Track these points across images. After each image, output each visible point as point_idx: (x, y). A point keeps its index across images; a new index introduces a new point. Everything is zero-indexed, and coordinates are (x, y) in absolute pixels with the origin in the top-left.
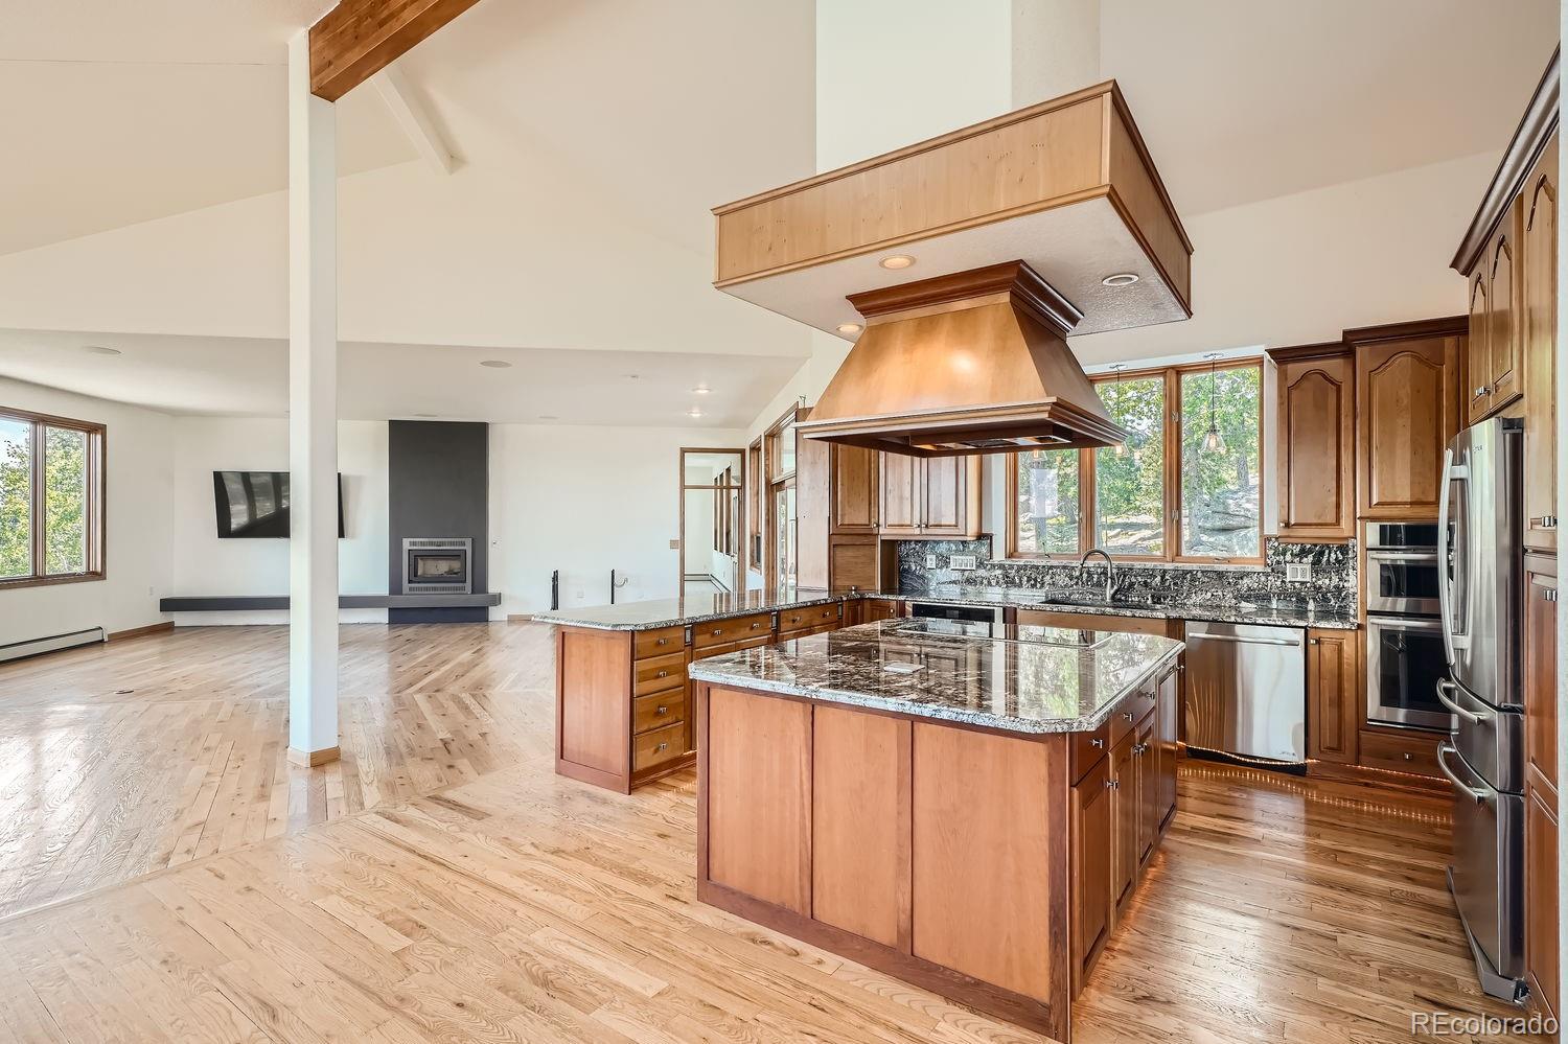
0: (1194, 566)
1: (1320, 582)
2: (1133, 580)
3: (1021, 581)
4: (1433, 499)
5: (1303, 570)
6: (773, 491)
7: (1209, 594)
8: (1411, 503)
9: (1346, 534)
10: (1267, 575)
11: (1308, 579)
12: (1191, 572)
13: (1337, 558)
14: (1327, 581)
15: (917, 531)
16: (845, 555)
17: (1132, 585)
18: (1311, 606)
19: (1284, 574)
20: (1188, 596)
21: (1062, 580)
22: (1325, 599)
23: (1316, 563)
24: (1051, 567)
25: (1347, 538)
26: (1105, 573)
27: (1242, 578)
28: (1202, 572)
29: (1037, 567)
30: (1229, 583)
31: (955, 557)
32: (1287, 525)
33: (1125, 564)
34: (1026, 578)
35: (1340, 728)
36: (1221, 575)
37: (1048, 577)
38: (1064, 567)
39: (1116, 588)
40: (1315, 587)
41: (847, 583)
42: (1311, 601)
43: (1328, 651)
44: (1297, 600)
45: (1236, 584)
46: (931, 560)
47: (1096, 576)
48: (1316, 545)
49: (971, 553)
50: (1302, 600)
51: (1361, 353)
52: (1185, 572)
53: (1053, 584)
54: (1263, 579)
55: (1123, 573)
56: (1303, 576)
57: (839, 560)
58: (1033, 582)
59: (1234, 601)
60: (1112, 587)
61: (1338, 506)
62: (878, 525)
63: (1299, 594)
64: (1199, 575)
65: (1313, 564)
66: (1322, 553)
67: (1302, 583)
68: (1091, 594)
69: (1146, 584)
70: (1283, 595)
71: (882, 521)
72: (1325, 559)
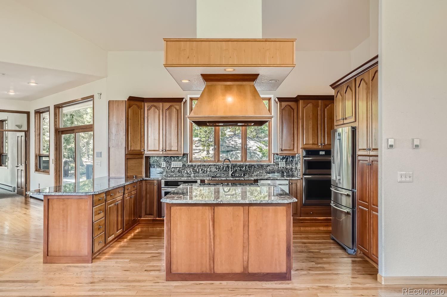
0: (255, 163)
1: (287, 167)
2: (237, 169)
3: (199, 171)
4: (317, 143)
5: (283, 163)
6: (59, 134)
7: (259, 172)
8: (312, 144)
9: (296, 153)
10: (274, 165)
11: (284, 166)
12: (254, 165)
13: (291, 160)
14: (289, 167)
15: (161, 153)
16: (132, 162)
17: (236, 170)
18: (285, 174)
19: (278, 165)
20: (253, 173)
21: (213, 169)
22: (289, 172)
23: (286, 161)
24: (210, 165)
25: (296, 154)
26: (228, 167)
27: (268, 167)
28: (257, 165)
29: (205, 165)
30: (264, 168)
31: (173, 163)
32: (282, 150)
33: (234, 163)
34: (201, 170)
35: (297, 208)
36: (262, 166)
37: (209, 169)
38: (214, 165)
39: (233, 171)
40: (286, 168)
41: (131, 174)
42: (285, 173)
43: (294, 186)
44: (282, 172)
45: (266, 168)
46: (163, 164)
47: (225, 168)
48: (286, 156)
49: (180, 161)
50: (283, 172)
51: (301, 102)
52: (252, 165)
53: (211, 171)
54: (273, 166)
55: (234, 166)
56: (283, 165)
57: (129, 165)
58: (203, 171)
59: (266, 174)
60: (231, 171)
61: (294, 145)
62: (144, 151)
63: (282, 171)
64: (256, 166)
65: (286, 162)
66: (288, 158)
67: (283, 167)
68: (223, 174)
69: (241, 170)
70: (278, 171)
71: (146, 149)
72: (288, 160)
